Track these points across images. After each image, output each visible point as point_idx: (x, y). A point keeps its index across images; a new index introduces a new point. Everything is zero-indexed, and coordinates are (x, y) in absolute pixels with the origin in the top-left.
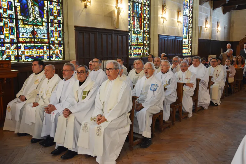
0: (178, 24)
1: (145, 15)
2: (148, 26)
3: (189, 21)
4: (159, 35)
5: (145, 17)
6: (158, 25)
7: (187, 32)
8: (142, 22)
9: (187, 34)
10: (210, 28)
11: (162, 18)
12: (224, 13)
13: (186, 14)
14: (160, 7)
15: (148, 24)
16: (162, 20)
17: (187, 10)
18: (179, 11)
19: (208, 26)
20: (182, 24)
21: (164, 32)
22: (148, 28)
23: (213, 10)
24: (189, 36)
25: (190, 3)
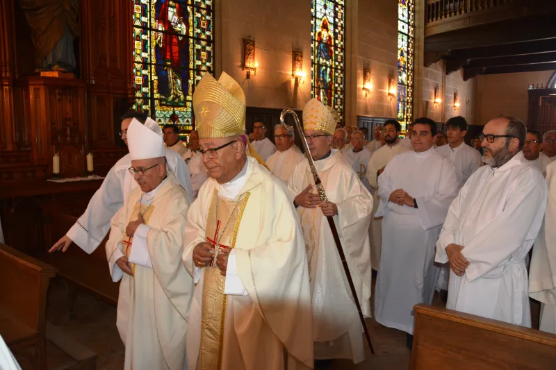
0: (389, 98)
1: (337, 85)
2: (341, 102)
3: (408, 92)
4: (358, 116)
5: (336, 88)
6: (358, 100)
7: (404, 110)
8: (331, 96)
9: (404, 113)
10: (442, 103)
11: (364, 89)
12: (465, 79)
13: (402, 81)
14: (360, 72)
15: (341, 99)
16: (364, 93)
17: (404, 76)
18: (391, 77)
19: (439, 100)
20: (397, 99)
21: (367, 112)
22: (341, 105)
23: (447, 74)
24: (407, 117)
25: (408, 63)
